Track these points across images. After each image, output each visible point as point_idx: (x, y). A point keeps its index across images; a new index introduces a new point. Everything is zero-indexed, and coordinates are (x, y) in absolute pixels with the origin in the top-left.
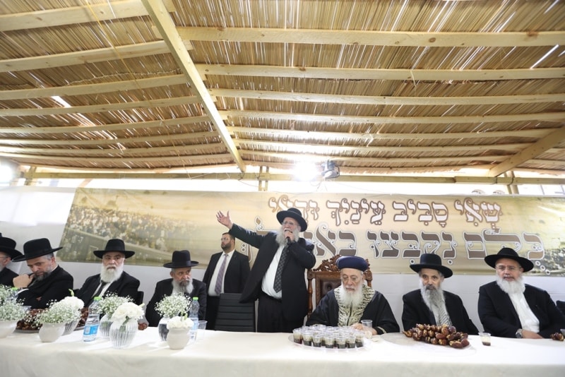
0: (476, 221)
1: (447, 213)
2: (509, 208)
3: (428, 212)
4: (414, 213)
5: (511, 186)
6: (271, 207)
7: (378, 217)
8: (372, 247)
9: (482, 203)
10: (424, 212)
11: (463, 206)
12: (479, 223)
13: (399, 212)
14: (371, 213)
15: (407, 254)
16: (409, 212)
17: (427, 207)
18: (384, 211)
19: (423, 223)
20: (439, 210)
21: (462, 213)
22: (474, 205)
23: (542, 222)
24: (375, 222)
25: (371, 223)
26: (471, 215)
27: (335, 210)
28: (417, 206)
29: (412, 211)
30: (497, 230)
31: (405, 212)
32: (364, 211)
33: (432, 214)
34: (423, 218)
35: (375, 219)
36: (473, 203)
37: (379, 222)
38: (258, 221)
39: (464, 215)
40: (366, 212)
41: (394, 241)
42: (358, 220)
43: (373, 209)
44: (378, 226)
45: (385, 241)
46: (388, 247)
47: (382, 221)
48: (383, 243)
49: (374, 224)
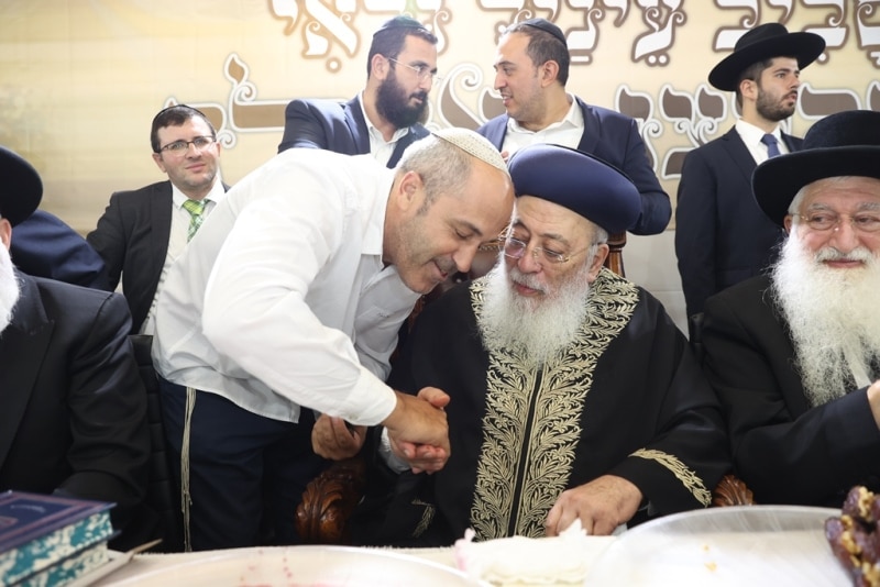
6: (278, 18)
7: (660, 39)
10: (820, 18)
13: (732, 18)
14: (635, 23)
18: (680, 17)
24: (645, 57)
25: (634, 60)
27: (506, 16)
29: (778, 14)
31: (752, 19)
32: (611, 16)
33: (850, 21)
35: (646, 45)
37: (660, 57)
38: (236, 71)
40: (618, 23)
41: (706, 121)
42: (587, 53)
43: (643, 9)
44: (657, 69)
45: (678, 120)
46: (687, 143)
47: (670, 52)
48: (669, 127)
49: (642, 63)
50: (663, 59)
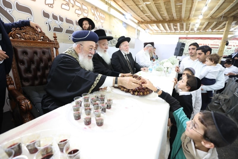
0: (97, 20)
1: (88, 13)
2: (107, 17)
3: (80, 9)
4: (73, 7)
5: (109, 8)
7: (51, 2)
8: (47, 23)
9: (100, 12)
10: (78, 8)
11: (94, 11)
12: (98, 22)
13: (65, 3)
15: (68, 32)
16: (71, 5)
17: (79, 5)
19: (77, 14)
20: (85, 9)
21: (93, 15)
22: (98, 12)
23: (113, 27)
24: (48, 4)
26: (96, 17)
28: (75, 2)
29: (72, 5)
30: (102, 27)
31: (68, 4)
33: (82, 11)
34: (77, 11)
35: (48, 2)
36: (97, 11)
39: (94, 16)
41: (60, 22)
44: (51, 8)
45: (55, 21)
46: (57, 26)
47: (53, 5)
48: (54, 22)
49: (47, 5)
50: (52, 6)
